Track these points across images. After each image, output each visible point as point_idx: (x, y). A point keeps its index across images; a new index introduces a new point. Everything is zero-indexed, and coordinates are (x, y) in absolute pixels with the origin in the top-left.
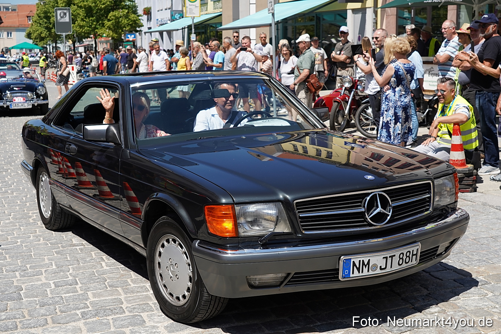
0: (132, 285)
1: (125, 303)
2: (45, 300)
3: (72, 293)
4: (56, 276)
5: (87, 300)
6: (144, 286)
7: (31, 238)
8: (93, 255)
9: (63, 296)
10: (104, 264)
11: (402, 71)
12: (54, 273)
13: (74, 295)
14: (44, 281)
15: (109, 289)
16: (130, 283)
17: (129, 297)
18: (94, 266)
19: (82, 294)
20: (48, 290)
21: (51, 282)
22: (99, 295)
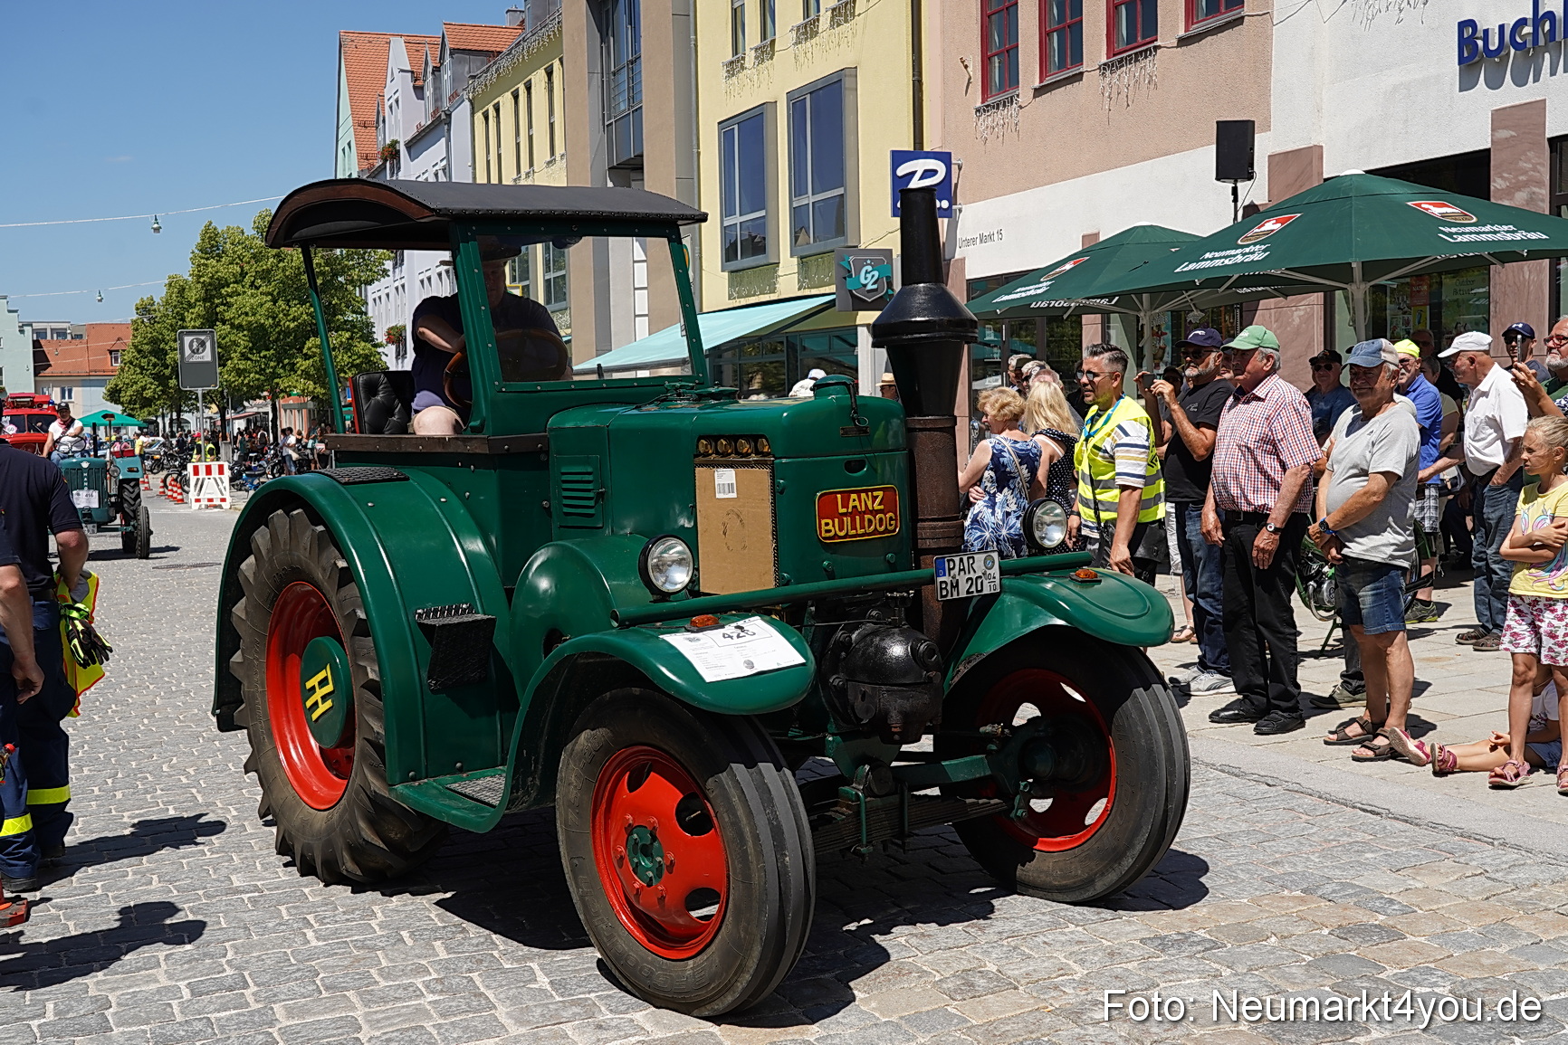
0: (383, 983)
1: (365, 1027)
2: (168, 1030)
3: (235, 1008)
4: (193, 968)
5: (271, 1024)
6: (411, 984)
7: (130, 877)
8: (284, 912)
9: (213, 1016)
10: (310, 934)
11: (1009, 458)
12: (189, 962)
13: (239, 1014)
14: (164, 981)
15: (325, 995)
16: (378, 978)
17: (376, 1012)
18: (285, 939)
19: (259, 1011)
20: (175, 1003)
21: (182, 984)
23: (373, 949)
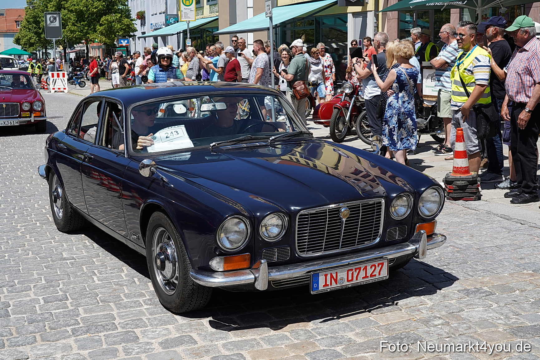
0: (125, 300)
1: (117, 318)
2: (34, 317)
3: (62, 309)
4: (45, 291)
5: (77, 316)
6: (138, 301)
7: (20, 252)
8: (85, 269)
9: (53, 312)
10: (95, 278)
11: (404, 77)
12: (44, 288)
13: (64, 311)
14: (33, 296)
15: (101, 304)
16: (123, 298)
17: (122, 312)
18: (85, 280)
19: (72, 310)
20: (37, 306)
21: (40, 298)
22: (91, 311)
23: (122, 285)
